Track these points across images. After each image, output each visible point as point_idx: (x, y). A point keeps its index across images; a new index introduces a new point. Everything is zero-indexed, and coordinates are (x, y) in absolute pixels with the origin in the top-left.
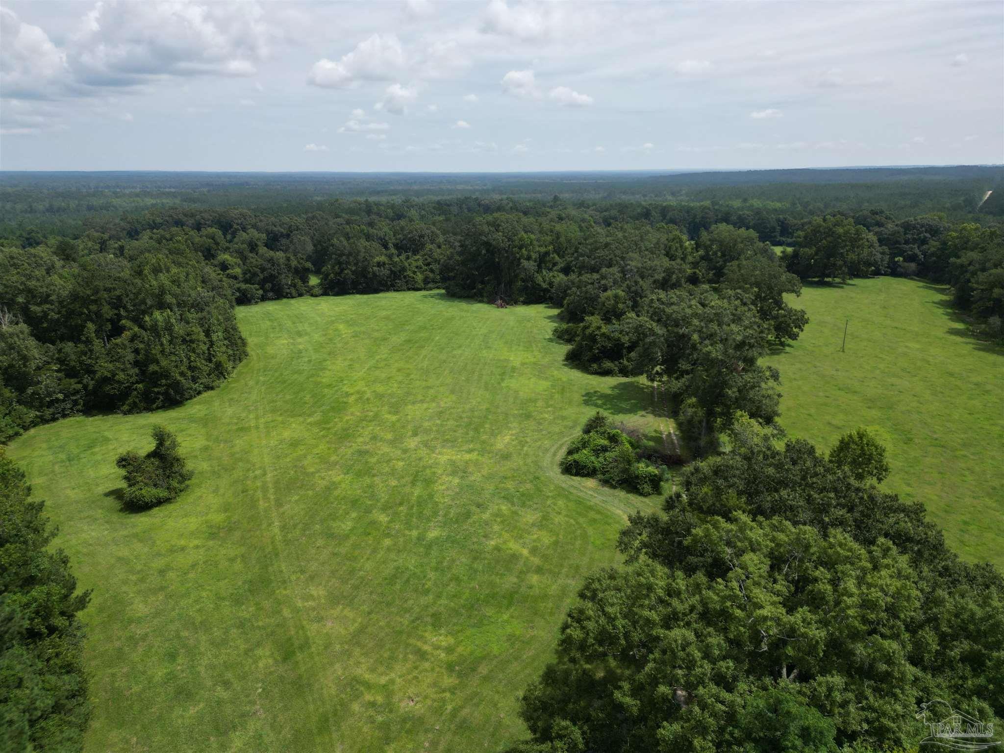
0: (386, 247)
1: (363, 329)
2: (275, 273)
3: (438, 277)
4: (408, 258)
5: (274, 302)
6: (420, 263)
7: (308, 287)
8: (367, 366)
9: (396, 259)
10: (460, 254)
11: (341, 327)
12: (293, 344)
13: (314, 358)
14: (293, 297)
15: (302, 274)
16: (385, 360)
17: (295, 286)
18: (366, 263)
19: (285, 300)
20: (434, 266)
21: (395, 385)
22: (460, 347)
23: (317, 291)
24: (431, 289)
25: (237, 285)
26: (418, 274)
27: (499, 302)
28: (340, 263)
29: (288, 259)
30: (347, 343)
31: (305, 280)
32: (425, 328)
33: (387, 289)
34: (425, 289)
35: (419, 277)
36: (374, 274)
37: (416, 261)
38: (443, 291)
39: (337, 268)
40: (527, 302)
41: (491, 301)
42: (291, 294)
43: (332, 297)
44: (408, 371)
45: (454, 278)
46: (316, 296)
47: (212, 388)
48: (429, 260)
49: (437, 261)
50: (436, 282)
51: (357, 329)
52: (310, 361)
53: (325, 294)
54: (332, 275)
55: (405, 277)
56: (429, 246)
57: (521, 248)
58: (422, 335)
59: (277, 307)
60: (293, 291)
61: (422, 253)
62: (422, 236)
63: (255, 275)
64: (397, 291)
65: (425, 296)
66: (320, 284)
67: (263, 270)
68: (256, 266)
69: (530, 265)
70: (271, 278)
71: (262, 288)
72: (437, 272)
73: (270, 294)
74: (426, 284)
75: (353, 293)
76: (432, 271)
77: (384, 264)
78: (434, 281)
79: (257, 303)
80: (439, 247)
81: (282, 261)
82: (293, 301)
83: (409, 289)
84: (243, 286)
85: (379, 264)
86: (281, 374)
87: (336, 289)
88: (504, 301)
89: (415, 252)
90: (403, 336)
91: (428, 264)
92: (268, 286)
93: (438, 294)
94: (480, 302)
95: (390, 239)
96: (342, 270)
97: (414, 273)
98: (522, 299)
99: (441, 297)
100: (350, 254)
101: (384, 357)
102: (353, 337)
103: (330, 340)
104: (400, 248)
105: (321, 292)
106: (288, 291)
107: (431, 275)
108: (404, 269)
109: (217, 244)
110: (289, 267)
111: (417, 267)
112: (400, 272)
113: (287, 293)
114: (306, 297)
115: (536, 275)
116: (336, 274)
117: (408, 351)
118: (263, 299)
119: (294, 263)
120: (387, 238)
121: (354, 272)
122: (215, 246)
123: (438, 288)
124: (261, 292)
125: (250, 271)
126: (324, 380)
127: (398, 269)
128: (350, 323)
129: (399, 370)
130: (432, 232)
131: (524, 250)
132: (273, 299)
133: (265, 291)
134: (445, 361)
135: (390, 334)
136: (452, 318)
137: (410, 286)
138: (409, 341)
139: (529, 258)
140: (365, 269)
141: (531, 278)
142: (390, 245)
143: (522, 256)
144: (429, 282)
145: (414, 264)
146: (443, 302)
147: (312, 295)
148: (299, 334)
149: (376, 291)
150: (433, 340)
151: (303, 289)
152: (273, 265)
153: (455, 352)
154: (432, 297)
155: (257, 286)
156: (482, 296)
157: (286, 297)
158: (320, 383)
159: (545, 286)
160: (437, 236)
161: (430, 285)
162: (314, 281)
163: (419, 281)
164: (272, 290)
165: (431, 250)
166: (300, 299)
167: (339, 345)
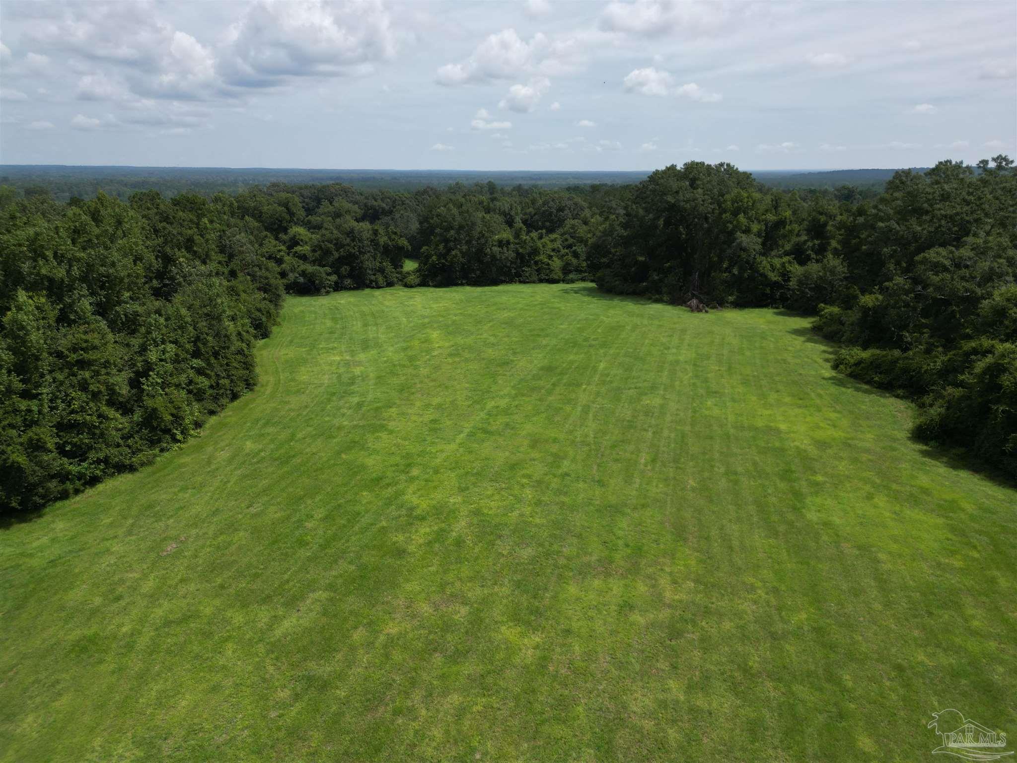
0: (510, 223)
1: (469, 341)
2: (355, 251)
3: (584, 264)
4: (541, 238)
5: (352, 293)
6: (558, 244)
7: (401, 273)
8: (468, 427)
9: (524, 237)
10: (625, 226)
11: (435, 335)
12: (347, 364)
13: (370, 397)
14: (379, 287)
15: (395, 255)
16: (506, 412)
17: (382, 270)
18: (483, 241)
19: (367, 291)
20: (580, 249)
21: (528, 493)
22: (654, 388)
23: (412, 279)
24: (572, 281)
25: (303, 267)
26: (555, 259)
27: (694, 302)
28: (446, 241)
29: (376, 232)
30: (437, 368)
31: (397, 265)
32: (575, 344)
33: (511, 281)
34: (564, 281)
35: (557, 263)
36: (493, 257)
37: (552, 241)
38: (593, 285)
39: (441, 247)
40: (741, 304)
41: (677, 300)
42: (377, 283)
43: (432, 289)
44: (554, 449)
45: (608, 266)
46: (411, 287)
47: (132, 469)
48: (571, 241)
49: (581, 240)
50: (581, 272)
51: (460, 340)
52: (360, 405)
53: (423, 284)
54: (434, 258)
55: (536, 263)
56: (569, 222)
57: (735, 214)
58: (572, 357)
59: (352, 300)
60: (381, 280)
61: (561, 230)
62: (561, 209)
63: (327, 252)
64: (524, 282)
65: (566, 291)
66: (418, 270)
67: (339, 245)
68: (330, 241)
69: (750, 242)
70: (349, 259)
71: (337, 272)
72: (583, 256)
73: (348, 282)
74: (566, 275)
75: (462, 284)
76: (576, 255)
77: (508, 242)
78: (578, 270)
79: (328, 293)
80: (586, 223)
81: (366, 235)
82: (377, 293)
83: (541, 281)
84: (310, 268)
85: (501, 243)
86: (292, 437)
87: (439, 278)
88: (701, 301)
89: (551, 231)
90: (538, 359)
91: (569, 247)
92: (345, 270)
93: (585, 289)
94: (657, 301)
95: (517, 214)
96: (449, 250)
97: (550, 257)
98: (731, 299)
99: (590, 292)
100: (461, 227)
101: (503, 403)
102: (450, 355)
103: (411, 359)
104: (530, 225)
105: (417, 281)
106: (373, 278)
107: (574, 261)
108: (535, 252)
109: (291, 214)
110: (374, 242)
111: (553, 250)
112: (530, 255)
113: (371, 281)
114: (397, 287)
115: (759, 259)
116: (440, 256)
117: (550, 392)
118: (338, 287)
119: (383, 240)
120: (513, 213)
121: (464, 254)
122: (288, 217)
123: (583, 280)
124: (334, 278)
125: (321, 248)
126: (370, 462)
127: (529, 249)
128: (452, 329)
129: (535, 443)
130: (576, 204)
131: (741, 217)
132: (350, 289)
133: (340, 277)
134: (631, 425)
135: (515, 353)
136: (617, 328)
137: (543, 276)
138: (549, 369)
139: (747, 231)
140: (480, 251)
141: (752, 266)
142: (518, 219)
143: (737, 227)
144: (570, 272)
145: (550, 246)
146: (595, 300)
147: (406, 286)
148: (365, 345)
149: (495, 282)
150: (595, 369)
151: (394, 277)
152: (353, 240)
153: (646, 401)
154: (576, 292)
155: (328, 269)
156: (659, 292)
157: (369, 286)
158: (363, 467)
159: (774, 277)
160: (582, 209)
161: (571, 276)
162: (410, 266)
163: (557, 270)
164: (350, 275)
165: (573, 227)
166: (388, 290)
167: (424, 371)
